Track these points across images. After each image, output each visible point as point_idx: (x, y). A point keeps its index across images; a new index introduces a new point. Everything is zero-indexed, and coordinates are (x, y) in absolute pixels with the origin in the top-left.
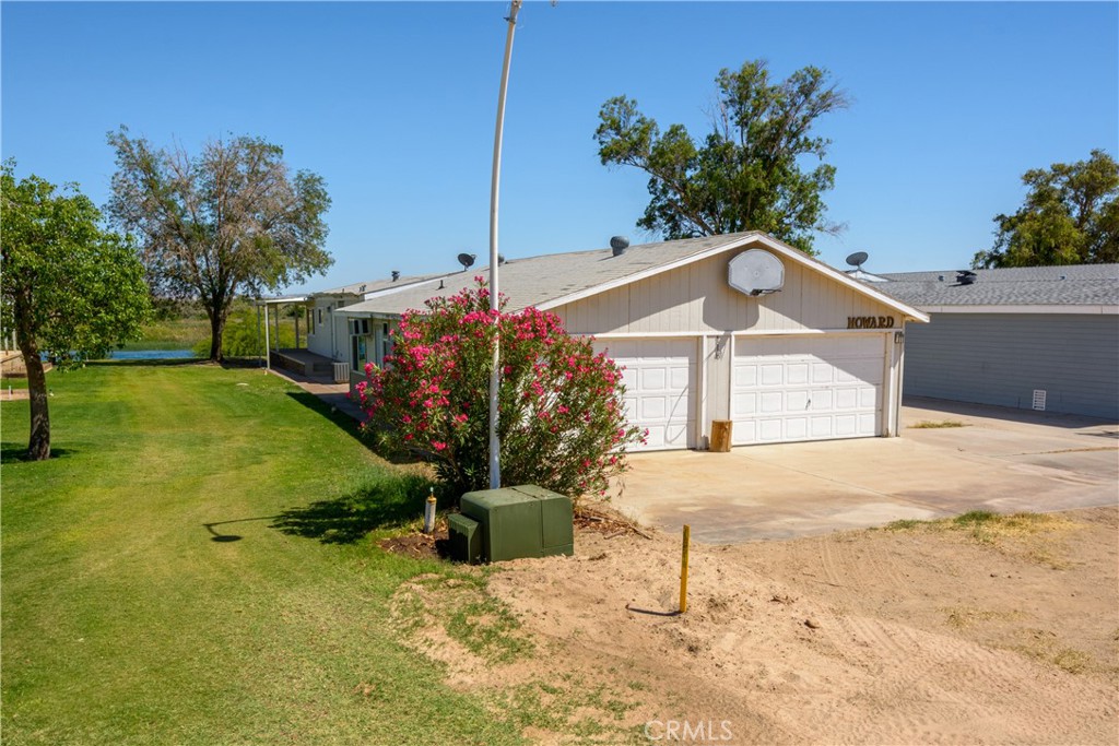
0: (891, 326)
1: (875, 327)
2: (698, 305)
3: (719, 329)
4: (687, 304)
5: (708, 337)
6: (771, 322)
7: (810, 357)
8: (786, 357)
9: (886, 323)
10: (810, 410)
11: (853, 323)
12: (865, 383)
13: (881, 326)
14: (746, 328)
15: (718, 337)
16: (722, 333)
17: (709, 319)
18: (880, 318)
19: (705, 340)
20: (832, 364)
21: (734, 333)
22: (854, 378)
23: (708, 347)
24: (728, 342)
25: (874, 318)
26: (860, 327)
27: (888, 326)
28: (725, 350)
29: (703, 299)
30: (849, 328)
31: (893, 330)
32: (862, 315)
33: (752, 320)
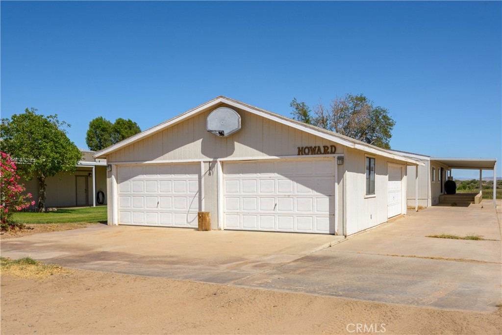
0: (334, 153)
1: (321, 153)
2: (198, 144)
3: (210, 157)
4: (193, 143)
5: (204, 162)
6: (242, 152)
7: (276, 175)
8: (259, 175)
9: (329, 150)
10: (277, 211)
11: (301, 151)
12: (322, 195)
13: (326, 152)
14: (227, 156)
15: (210, 162)
16: (211, 160)
17: (205, 151)
18: (324, 147)
19: (203, 165)
20: (293, 180)
21: (219, 160)
22: (311, 190)
23: (204, 168)
24: (216, 166)
25: (319, 147)
26: (308, 154)
27: (332, 153)
28: (215, 170)
29: (201, 140)
30: (299, 154)
31: (336, 155)
32: (309, 145)
33: (231, 151)
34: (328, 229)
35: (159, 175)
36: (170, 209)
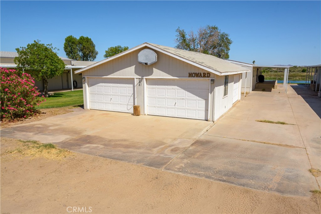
0: (209, 77)
1: (202, 77)
2: (133, 67)
3: (140, 76)
4: (130, 67)
5: (136, 78)
6: (157, 74)
7: (176, 87)
8: (166, 87)
9: (206, 75)
10: (176, 106)
11: (191, 75)
12: (202, 99)
13: (204, 76)
14: (149, 76)
15: (139, 79)
16: (140, 77)
17: (136, 73)
18: (204, 73)
19: (135, 79)
20: (185, 90)
21: (144, 77)
22: (195, 96)
23: (136, 82)
24: (143, 80)
25: (201, 73)
26: (194, 77)
27: (208, 77)
28: (142, 83)
29: (135, 66)
30: (189, 77)
31: (210, 79)
32: (195, 72)
33: (151, 73)
34: (204, 117)
35: (111, 84)
36: (118, 102)
